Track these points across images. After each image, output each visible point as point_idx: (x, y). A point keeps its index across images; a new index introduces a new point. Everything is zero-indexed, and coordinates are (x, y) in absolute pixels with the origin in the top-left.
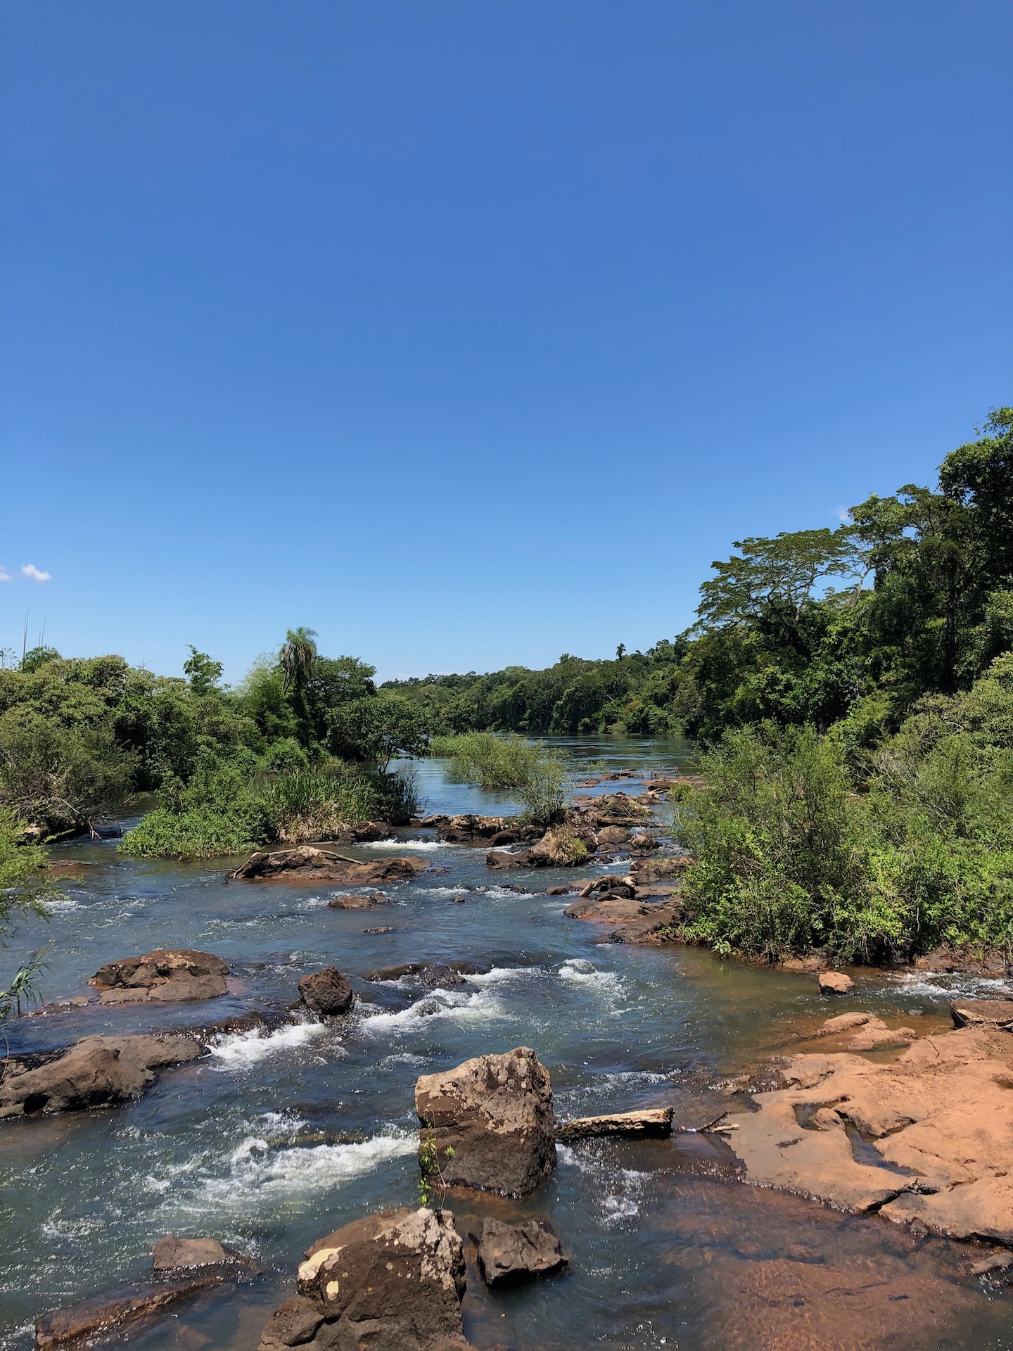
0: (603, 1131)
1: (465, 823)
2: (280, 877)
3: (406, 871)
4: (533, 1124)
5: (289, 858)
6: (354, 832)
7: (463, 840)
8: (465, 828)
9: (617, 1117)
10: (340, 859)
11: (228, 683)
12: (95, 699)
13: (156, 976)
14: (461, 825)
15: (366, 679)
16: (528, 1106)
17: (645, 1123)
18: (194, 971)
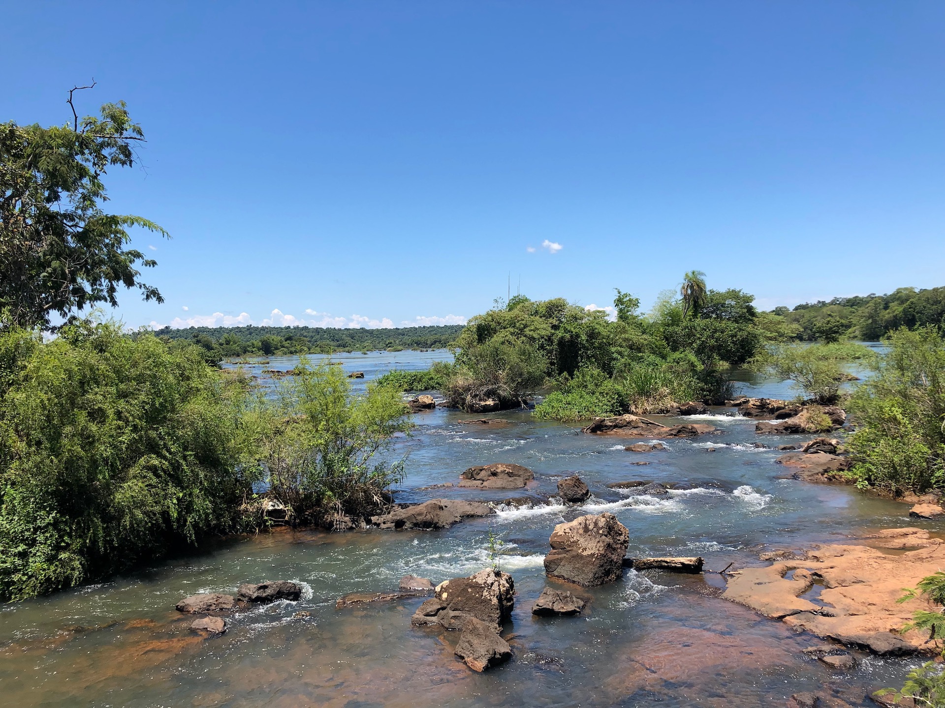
0: (660, 566)
1: (758, 404)
2: (612, 432)
3: (691, 432)
4: (603, 552)
5: (617, 421)
6: (679, 408)
7: (757, 416)
8: (758, 407)
9: (668, 559)
10: (651, 423)
11: (643, 312)
12: (545, 326)
13: (490, 476)
14: (756, 405)
15: (747, 304)
16: (601, 543)
17: (682, 564)
18: (510, 474)
